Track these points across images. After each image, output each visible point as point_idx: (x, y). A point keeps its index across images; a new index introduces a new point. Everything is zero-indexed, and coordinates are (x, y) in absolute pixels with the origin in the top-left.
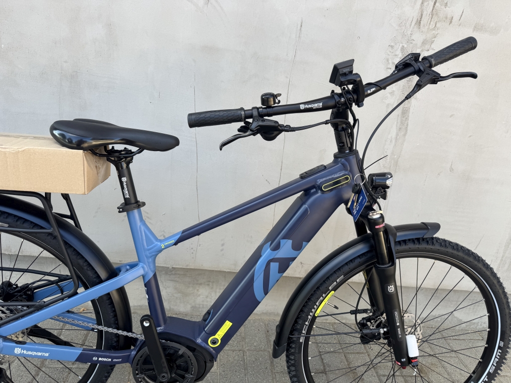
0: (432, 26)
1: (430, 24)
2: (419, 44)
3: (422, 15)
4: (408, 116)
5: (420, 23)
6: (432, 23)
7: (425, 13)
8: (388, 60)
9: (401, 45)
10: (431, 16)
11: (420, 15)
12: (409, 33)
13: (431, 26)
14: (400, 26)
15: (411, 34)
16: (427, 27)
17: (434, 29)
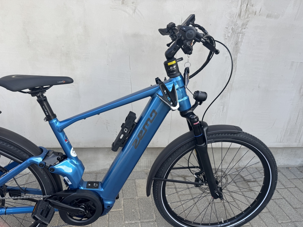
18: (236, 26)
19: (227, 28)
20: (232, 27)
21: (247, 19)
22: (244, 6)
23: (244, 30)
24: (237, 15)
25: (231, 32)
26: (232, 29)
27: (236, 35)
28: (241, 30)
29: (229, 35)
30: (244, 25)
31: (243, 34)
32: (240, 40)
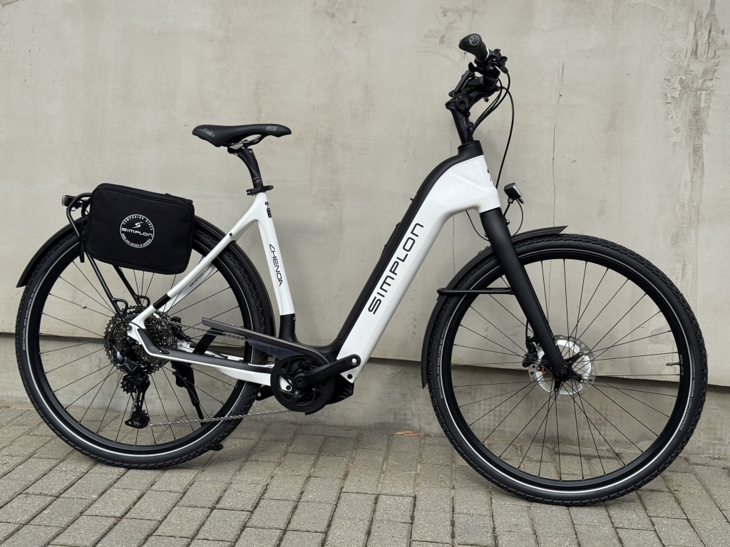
0: (711, 54)
1: (708, 53)
2: (700, 74)
3: (697, 45)
4: (702, 154)
5: (696, 53)
6: (710, 52)
7: (700, 43)
8: (666, 95)
9: (679, 78)
10: (707, 44)
11: (694, 45)
12: (686, 64)
13: (709, 55)
14: (673, 57)
15: (688, 65)
16: (706, 56)
17: (714, 57)
18: (690, 76)
19: (668, 80)
20: (681, 79)
21: (714, 60)
22: (702, 33)
23: (709, 84)
24: (689, 53)
25: (680, 88)
26: (681, 81)
27: (692, 93)
28: (703, 83)
29: (676, 94)
30: (709, 73)
31: (710, 92)
32: (702, 105)
